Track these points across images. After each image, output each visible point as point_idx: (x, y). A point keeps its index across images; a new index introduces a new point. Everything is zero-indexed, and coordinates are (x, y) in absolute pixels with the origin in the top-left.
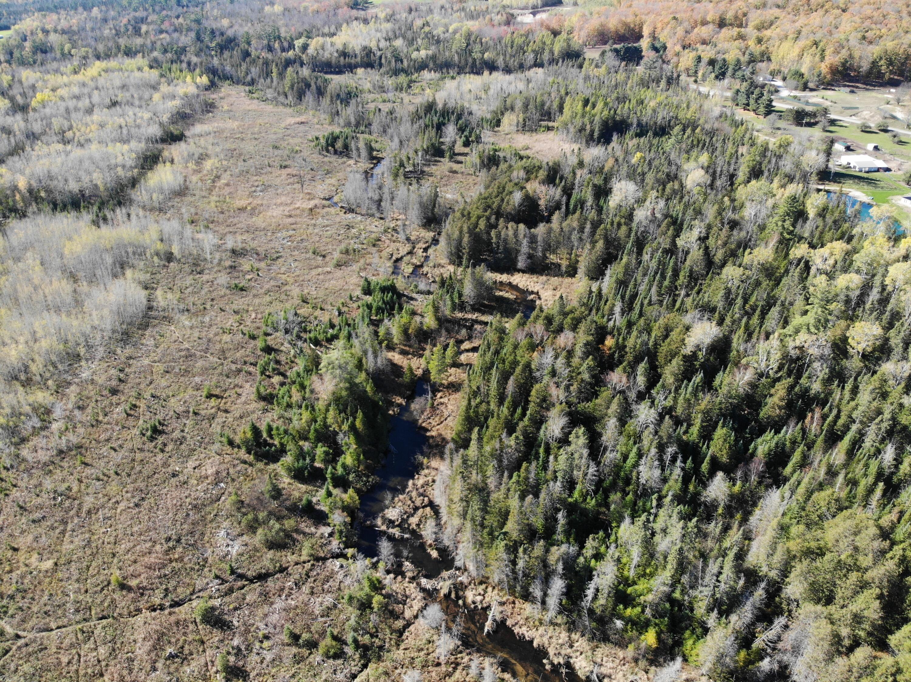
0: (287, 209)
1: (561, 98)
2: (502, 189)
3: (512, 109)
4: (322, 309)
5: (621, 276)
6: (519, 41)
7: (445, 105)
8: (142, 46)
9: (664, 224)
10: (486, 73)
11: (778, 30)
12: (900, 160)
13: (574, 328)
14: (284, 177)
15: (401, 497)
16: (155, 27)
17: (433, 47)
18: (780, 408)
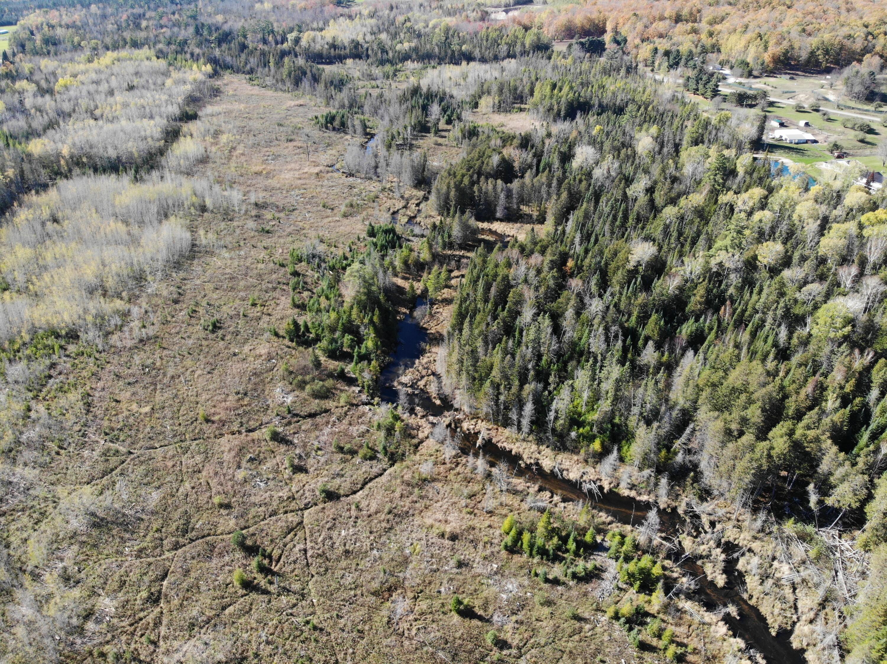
0: (297, 173)
1: (532, 83)
2: (481, 155)
3: (489, 93)
4: (335, 246)
5: (581, 219)
6: (493, 35)
7: (429, 89)
8: (147, 39)
9: (617, 180)
10: (464, 63)
11: (728, 25)
12: (826, 134)
13: (543, 252)
14: (290, 148)
15: (411, 370)
16: (155, 22)
17: (415, 40)
18: (700, 303)
